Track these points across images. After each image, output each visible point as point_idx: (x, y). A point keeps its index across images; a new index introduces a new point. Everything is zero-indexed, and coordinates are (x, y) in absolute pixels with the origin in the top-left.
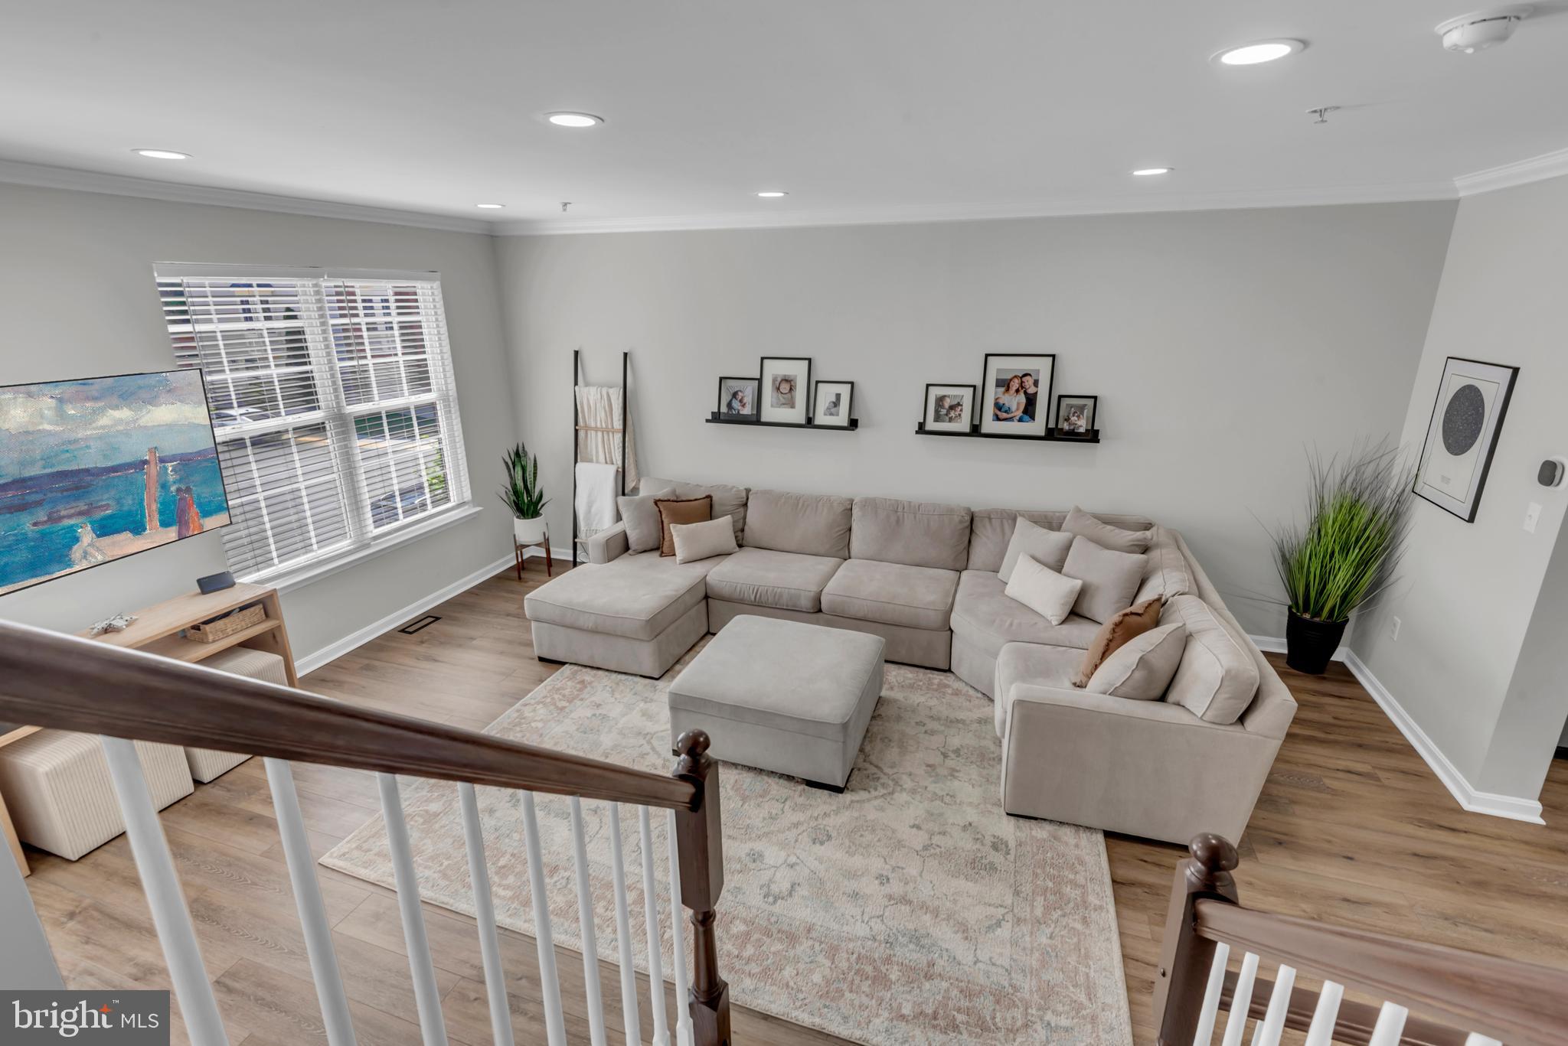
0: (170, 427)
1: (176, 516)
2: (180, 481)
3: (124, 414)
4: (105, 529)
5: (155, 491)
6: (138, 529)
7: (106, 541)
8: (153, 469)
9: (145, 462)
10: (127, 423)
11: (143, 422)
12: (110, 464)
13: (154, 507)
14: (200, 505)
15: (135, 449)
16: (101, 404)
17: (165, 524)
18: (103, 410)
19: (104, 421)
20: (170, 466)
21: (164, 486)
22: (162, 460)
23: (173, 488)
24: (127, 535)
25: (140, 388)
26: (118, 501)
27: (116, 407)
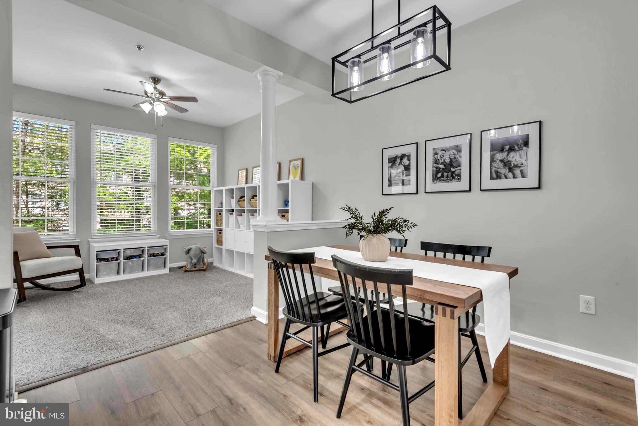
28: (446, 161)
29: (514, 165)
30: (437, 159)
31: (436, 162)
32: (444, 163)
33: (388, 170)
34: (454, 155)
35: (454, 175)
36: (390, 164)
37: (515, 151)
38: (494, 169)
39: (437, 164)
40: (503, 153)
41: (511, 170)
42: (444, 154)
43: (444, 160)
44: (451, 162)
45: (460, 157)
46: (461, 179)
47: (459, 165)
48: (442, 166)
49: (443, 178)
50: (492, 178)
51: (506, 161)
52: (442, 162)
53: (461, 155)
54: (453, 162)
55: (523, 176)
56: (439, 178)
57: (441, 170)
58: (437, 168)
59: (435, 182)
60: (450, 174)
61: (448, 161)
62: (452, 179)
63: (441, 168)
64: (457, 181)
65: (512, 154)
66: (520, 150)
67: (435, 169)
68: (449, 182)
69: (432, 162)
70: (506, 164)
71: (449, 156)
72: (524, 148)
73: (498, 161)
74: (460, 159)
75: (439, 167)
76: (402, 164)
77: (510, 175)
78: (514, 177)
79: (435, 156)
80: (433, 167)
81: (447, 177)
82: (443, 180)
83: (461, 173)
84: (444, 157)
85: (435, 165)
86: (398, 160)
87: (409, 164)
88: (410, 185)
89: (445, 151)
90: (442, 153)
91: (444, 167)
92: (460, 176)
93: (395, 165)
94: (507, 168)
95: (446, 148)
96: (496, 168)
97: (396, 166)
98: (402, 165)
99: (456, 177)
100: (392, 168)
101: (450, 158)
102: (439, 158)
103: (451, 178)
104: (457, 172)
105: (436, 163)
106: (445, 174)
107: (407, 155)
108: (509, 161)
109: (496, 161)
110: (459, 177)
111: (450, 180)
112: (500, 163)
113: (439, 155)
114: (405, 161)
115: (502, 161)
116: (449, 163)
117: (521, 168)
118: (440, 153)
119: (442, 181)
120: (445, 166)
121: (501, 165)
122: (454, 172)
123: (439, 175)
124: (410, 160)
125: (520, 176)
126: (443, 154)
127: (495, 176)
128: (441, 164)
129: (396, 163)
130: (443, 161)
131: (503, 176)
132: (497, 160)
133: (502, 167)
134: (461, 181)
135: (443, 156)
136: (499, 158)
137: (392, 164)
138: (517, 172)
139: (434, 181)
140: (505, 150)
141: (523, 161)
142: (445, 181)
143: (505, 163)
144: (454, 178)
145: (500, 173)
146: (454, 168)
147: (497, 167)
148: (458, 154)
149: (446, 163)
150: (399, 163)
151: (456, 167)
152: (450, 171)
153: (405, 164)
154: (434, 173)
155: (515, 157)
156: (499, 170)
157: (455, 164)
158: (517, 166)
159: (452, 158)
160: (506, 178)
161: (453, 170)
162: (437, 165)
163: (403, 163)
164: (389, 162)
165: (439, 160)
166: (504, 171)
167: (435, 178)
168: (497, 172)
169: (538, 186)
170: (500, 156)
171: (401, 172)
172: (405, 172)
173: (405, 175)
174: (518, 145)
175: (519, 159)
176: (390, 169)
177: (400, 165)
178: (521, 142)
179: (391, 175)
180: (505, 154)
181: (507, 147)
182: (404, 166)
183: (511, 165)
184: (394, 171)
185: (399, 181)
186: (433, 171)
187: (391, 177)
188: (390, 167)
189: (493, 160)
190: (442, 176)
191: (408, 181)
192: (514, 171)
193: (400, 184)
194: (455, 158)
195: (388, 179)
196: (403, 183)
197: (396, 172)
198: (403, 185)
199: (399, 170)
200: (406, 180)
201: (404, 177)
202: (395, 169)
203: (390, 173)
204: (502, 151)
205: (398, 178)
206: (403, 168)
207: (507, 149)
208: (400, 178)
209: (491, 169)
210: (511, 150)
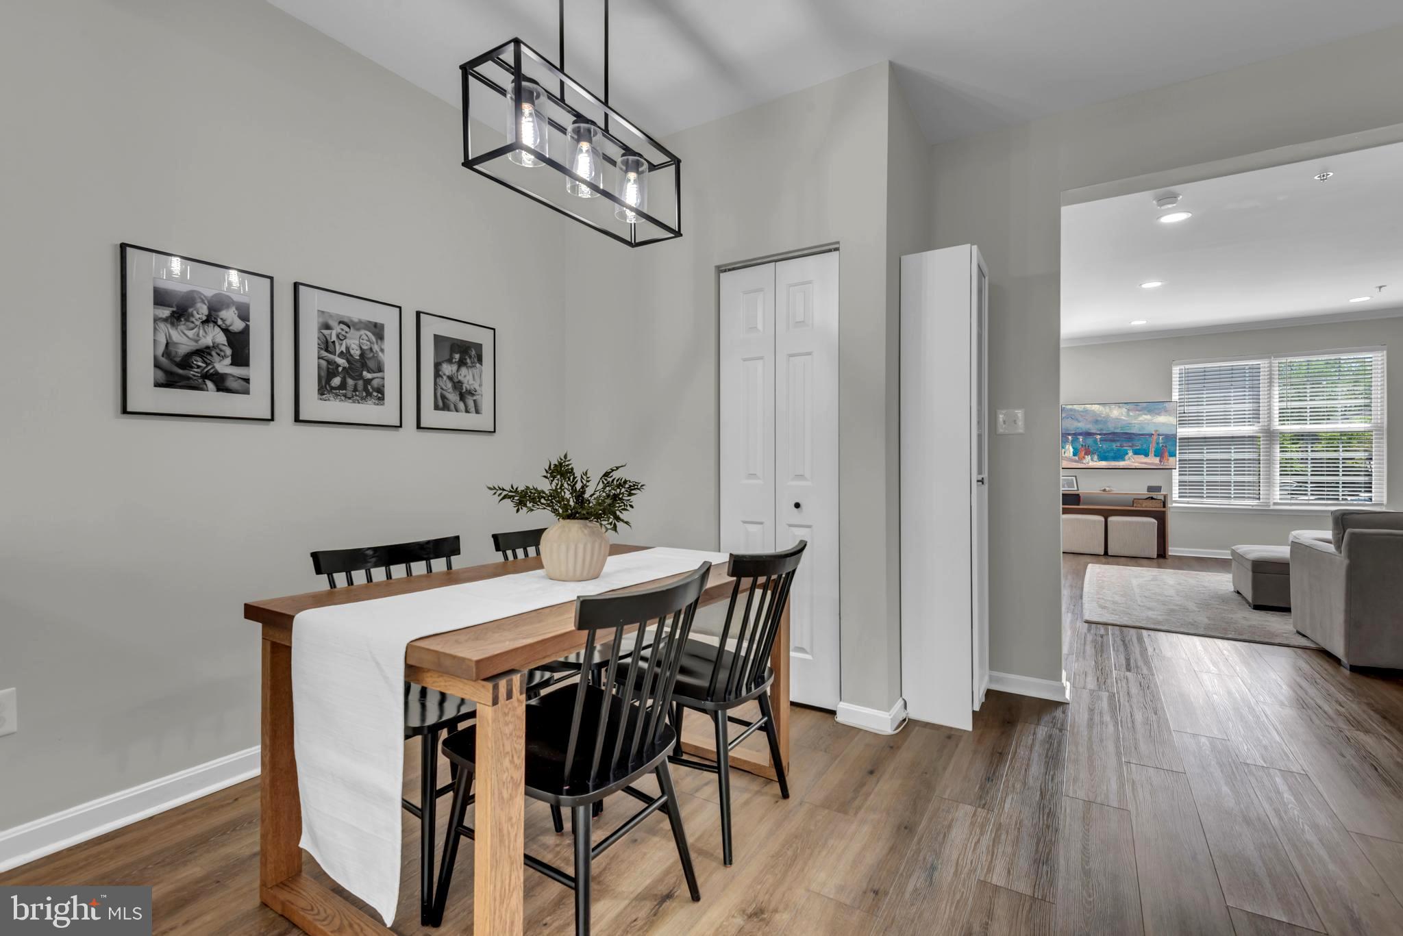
0: (1164, 424)
1: (1160, 454)
2: (1164, 443)
3: (1148, 417)
4: (1136, 453)
5: (1154, 445)
6: (1147, 455)
7: (1136, 456)
8: (1155, 437)
9: (1153, 434)
10: (1149, 420)
11: (1154, 421)
12: (1141, 433)
13: (1153, 449)
14: (1169, 453)
15: (1151, 430)
16: (1141, 413)
17: (1155, 456)
18: (1141, 415)
19: (1141, 418)
20: (1161, 437)
21: (1158, 444)
22: (1158, 435)
23: (1161, 445)
24: (1143, 456)
25: (1155, 409)
26: (1142, 445)
27: (1146, 414)
28: (352, 352)
30: (330, 341)
31: (326, 345)
32: (346, 355)
33: (155, 329)
34: (368, 343)
35: (369, 387)
36: (166, 312)
37: (467, 367)
38: (439, 391)
39: (330, 353)
40: (452, 365)
41: (462, 397)
42: (346, 332)
43: (348, 348)
44: (362, 355)
45: (382, 350)
46: (383, 399)
47: (380, 369)
48: (342, 362)
49: (344, 391)
50: (436, 408)
51: (456, 380)
52: (343, 352)
53: (383, 347)
54: (369, 359)
55: (477, 412)
56: (335, 388)
57: (340, 369)
58: (329, 362)
59: (324, 396)
60: (360, 383)
61: (356, 353)
62: (366, 396)
63: (338, 366)
64: (377, 402)
65: (464, 370)
66: (474, 366)
67: (324, 363)
68: (359, 403)
69: (317, 346)
70: (457, 385)
71: (356, 342)
72: (478, 365)
73: (445, 378)
74: (380, 354)
75: (335, 362)
76: (215, 323)
77: (461, 406)
78: (467, 411)
79: (326, 332)
80: (319, 358)
81: (355, 390)
82: (345, 396)
83: (384, 386)
84: (348, 341)
85: (325, 354)
86: (203, 309)
87: (246, 332)
88: (247, 392)
89: (349, 327)
90: (342, 330)
91: (347, 365)
92: (383, 394)
93: (187, 320)
94: (458, 393)
96: (442, 389)
97: (192, 325)
98: (219, 326)
99: (375, 394)
100: (172, 324)
101: (361, 348)
102: (334, 338)
103: (364, 394)
104: (375, 383)
105: (327, 350)
106: (350, 382)
107: (235, 300)
108: (460, 382)
109: (441, 376)
110: (378, 394)
111: (362, 399)
112: (448, 381)
113: (334, 333)
114: (231, 319)
115: (450, 378)
116: (358, 358)
117: (475, 398)
118: (337, 329)
119: (343, 398)
120: (348, 361)
121: (450, 385)
122: (368, 382)
123: (336, 381)
124: (249, 321)
125: (473, 409)
126: (344, 333)
127: (441, 404)
128: (339, 356)
129: (192, 315)
130: (343, 349)
131: (452, 407)
132: (444, 374)
133: (451, 390)
134: (383, 404)
135: (345, 337)
136: (447, 374)
137: (174, 313)
138: (470, 402)
139: (322, 394)
140: (454, 360)
141: (477, 388)
142: (350, 398)
143: (454, 382)
144: (369, 394)
145: (447, 399)
146: (369, 372)
147: (444, 388)
148: (377, 342)
149: (351, 355)
150: (204, 318)
151: (374, 372)
152: (361, 377)
153: (230, 328)
154: (323, 374)
155: (468, 378)
156: (447, 395)
157: (371, 364)
158: (470, 393)
159: (365, 347)
160: (457, 411)
161: (367, 375)
162: (331, 356)
163: (220, 322)
164: (158, 303)
165: (334, 342)
166: (453, 397)
167: (324, 388)
168: (443, 397)
169: (493, 430)
170: (448, 369)
171: (215, 346)
172: (229, 351)
173: (228, 361)
174: (470, 357)
175: (471, 382)
176: (162, 325)
177: (211, 325)
178: (473, 353)
179: (171, 348)
180: (455, 367)
181: (457, 356)
182: (226, 331)
183: (462, 389)
184: (184, 338)
185: (206, 376)
186: (319, 367)
187: (167, 353)
188: (165, 320)
189: (437, 374)
190: (343, 386)
191: (240, 381)
192: (467, 400)
193: (210, 384)
194: (371, 349)
195: (155, 358)
196: (221, 384)
197: (194, 344)
198: (219, 390)
199: (207, 341)
200: (234, 376)
201: (223, 366)
202: (190, 333)
203: (162, 340)
204: (450, 361)
205: (200, 364)
206: (221, 338)
207: (457, 360)
208: (208, 365)
209: (435, 390)
210: (462, 363)
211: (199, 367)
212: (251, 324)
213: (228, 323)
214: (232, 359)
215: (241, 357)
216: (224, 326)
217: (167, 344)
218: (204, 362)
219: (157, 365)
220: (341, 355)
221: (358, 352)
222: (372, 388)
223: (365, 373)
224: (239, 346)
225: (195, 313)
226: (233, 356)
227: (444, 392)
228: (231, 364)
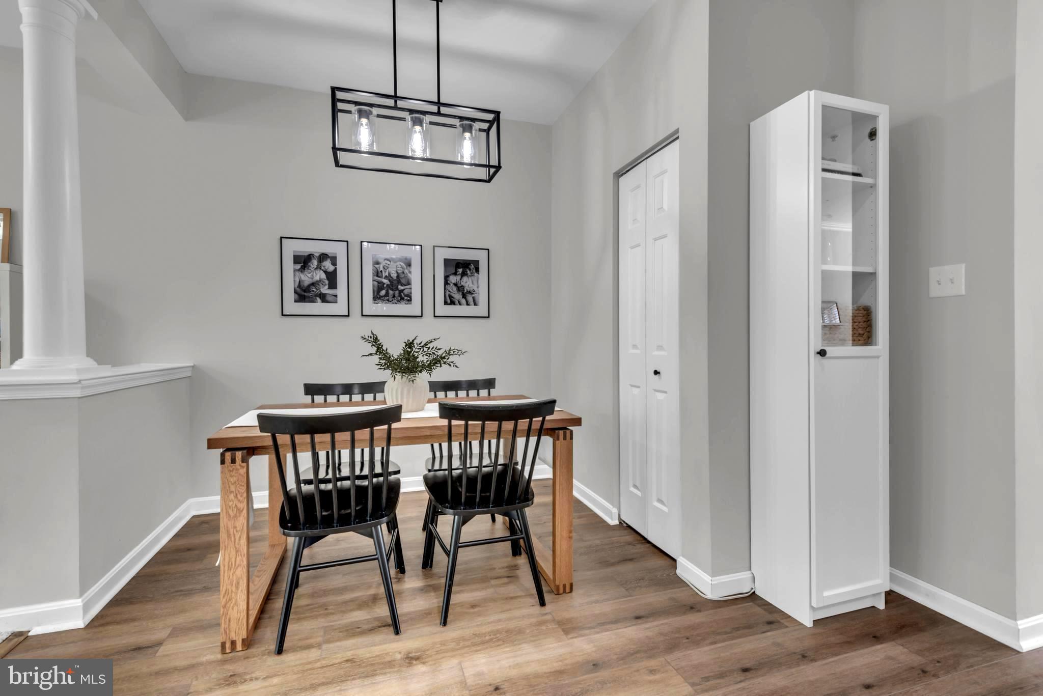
28: (392, 275)
29: (467, 291)
30: (379, 270)
31: (377, 273)
32: (389, 277)
33: (294, 275)
34: (402, 269)
35: (402, 294)
36: (298, 266)
37: (467, 276)
38: (448, 293)
39: (379, 277)
40: (457, 276)
41: (464, 296)
42: (389, 265)
43: (389, 274)
44: (398, 276)
45: (410, 272)
46: (411, 301)
47: (409, 283)
48: (386, 281)
49: (387, 298)
51: (459, 285)
52: (386, 276)
54: (401, 278)
55: (475, 304)
56: (382, 297)
57: (385, 286)
58: (379, 282)
59: (376, 301)
60: (397, 292)
61: (394, 275)
62: (401, 300)
63: (384, 284)
64: (407, 302)
65: (465, 279)
66: (472, 276)
67: (376, 283)
68: (396, 304)
69: (372, 274)
70: (460, 288)
71: (395, 269)
72: (476, 274)
73: (452, 285)
74: (409, 275)
75: (382, 282)
77: (463, 301)
78: (468, 304)
79: (377, 266)
80: (373, 281)
81: (394, 296)
82: (388, 300)
83: (411, 293)
84: (390, 269)
85: (376, 278)
86: (315, 263)
87: (335, 271)
88: (336, 302)
89: (390, 262)
90: (386, 264)
91: (389, 283)
92: (411, 298)
93: (308, 269)
94: (461, 293)
95: (392, 258)
96: (450, 291)
97: (309, 271)
98: (322, 270)
99: (406, 298)
100: (302, 272)
101: (397, 272)
102: (382, 269)
103: (399, 299)
104: (406, 292)
105: (377, 276)
106: (391, 292)
107: (330, 255)
108: (462, 286)
109: (449, 284)
110: (408, 299)
111: (398, 301)
112: (454, 286)
113: (381, 266)
114: (327, 265)
115: (455, 285)
116: (395, 278)
117: (473, 296)
118: (383, 263)
119: (387, 302)
120: (390, 281)
121: (455, 289)
122: (402, 291)
123: (383, 293)
124: (336, 265)
125: (472, 303)
126: (387, 265)
127: (449, 301)
128: (384, 278)
129: (310, 266)
130: (387, 274)
131: (457, 302)
132: (451, 283)
133: (456, 292)
134: (411, 304)
135: (388, 268)
136: (453, 282)
137: (302, 266)
138: (470, 298)
139: (375, 300)
140: (458, 273)
141: (475, 289)
142: (391, 301)
143: (458, 287)
144: (402, 299)
145: (453, 298)
146: (402, 286)
147: (452, 291)
148: (407, 268)
149: (392, 277)
150: (315, 267)
151: (405, 285)
152: (397, 289)
153: (328, 270)
154: (376, 289)
155: (468, 283)
156: (453, 295)
157: (403, 281)
158: (470, 293)
159: (399, 272)
160: (460, 305)
161: (401, 288)
162: (380, 279)
163: (322, 268)
164: (295, 262)
165: (381, 271)
166: (457, 296)
167: (377, 297)
168: (450, 297)
169: (487, 316)
170: (453, 279)
171: (320, 280)
172: (327, 282)
173: (327, 287)
174: (470, 270)
175: (471, 285)
176: (297, 273)
177: (319, 270)
178: (472, 266)
179: (301, 284)
180: (459, 277)
181: (460, 270)
182: (325, 272)
183: (464, 290)
184: (307, 278)
185: (317, 295)
186: (373, 286)
187: (299, 286)
188: (299, 270)
189: (446, 283)
190: (387, 295)
191: (333, 297)
192: (467, 297)
193: (318, 299)
194: (403, 272)
195: (295, 289)
196: (324, 298)
197: (311, 280)
198: (323, 302)
199: (317, 278)
200: (330, 294)
201: (325, 290)
202: (309, 275)
203: (298, 280)
204: (455, 274)
205: (314, 290)
206: (323, 276)
207: (460, 273)
208: (317, 290)
209: (445, 293)
210: (464, 274)
211: (313, 291)
212: (338, 267)
213: (326, 268)
214: (329, 286)
215: (333, 284)
216: (325, 270)
217: (300, 281)
218: (316, 289)
219: (295, 292)
220: (386, 277)
221: (396, 275)
222: (404, 294)
223: (399, 287)
224: (332, 278)
225: (311, 265)
226: (329, 284)
227: (451, 294)
228: (329, 288)
